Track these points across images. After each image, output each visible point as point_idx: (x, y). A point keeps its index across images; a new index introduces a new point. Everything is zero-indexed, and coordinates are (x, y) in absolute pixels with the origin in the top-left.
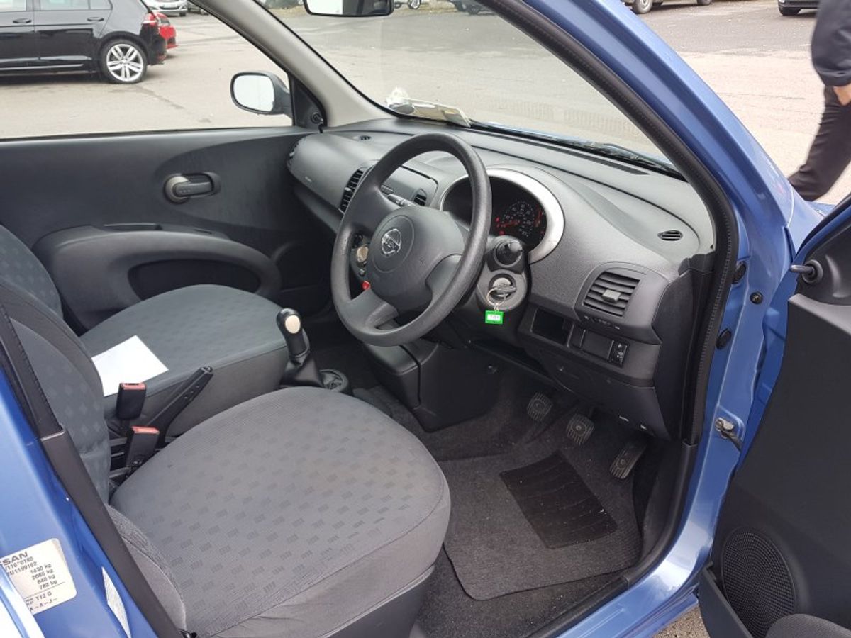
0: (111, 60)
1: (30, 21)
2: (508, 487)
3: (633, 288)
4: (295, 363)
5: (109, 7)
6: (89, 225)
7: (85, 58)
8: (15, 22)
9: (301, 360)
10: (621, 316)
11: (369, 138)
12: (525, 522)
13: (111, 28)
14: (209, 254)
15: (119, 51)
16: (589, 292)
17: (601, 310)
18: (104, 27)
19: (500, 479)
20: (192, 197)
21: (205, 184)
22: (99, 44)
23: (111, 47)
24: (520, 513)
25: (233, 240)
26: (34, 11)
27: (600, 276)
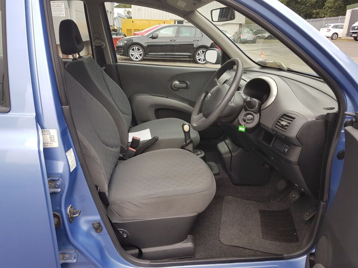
0: (198, 55)
1: (175, 40)
2: (260, 214)
3: (292, 121)
4: (186, 143)
5: (202, 36)
6: (147, 93)
7: (189, 54)
8: (171, 41)
9: (188, 142)
10: (284, 131)
11: (246, 73)
12: (260, 228)
13: (200, 44)
14: (180, 109)
15: (202, 52)
16: (277, 122)
17: (279, 129)
18: (198, 43)
19: (258, 211)
20: (180, 89)
21: (184, 85)
22: (195, 49)
23: (199, 51)
24: (259, 225)
25: (190, 105)
26: (177, 37)
27: (283, 116)
